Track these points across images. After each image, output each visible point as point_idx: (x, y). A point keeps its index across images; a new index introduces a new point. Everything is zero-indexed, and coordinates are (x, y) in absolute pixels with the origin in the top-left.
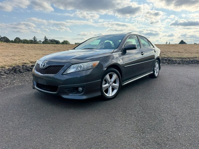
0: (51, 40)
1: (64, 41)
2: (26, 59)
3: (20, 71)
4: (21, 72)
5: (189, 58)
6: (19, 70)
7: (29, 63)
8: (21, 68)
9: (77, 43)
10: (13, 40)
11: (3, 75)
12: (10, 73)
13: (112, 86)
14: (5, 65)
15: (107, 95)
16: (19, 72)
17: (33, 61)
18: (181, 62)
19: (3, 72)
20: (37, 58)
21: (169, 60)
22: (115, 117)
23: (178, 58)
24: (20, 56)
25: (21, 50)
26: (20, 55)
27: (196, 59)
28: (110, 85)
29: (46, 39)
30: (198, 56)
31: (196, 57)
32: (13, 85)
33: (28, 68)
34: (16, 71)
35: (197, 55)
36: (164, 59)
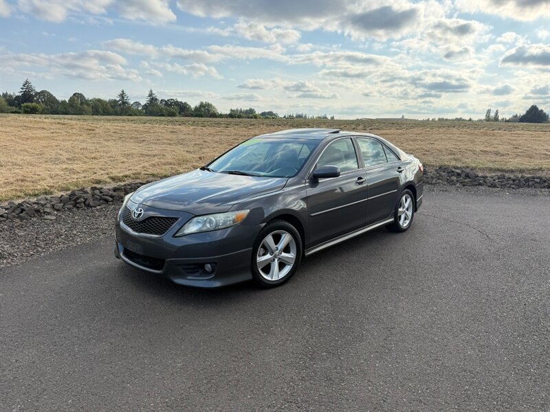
0: (165, 101)
1: (202, 103)
2: (100, 169)
3: (86, 203)
4: (89, 206)
5: (521, 171)
6: (85, 201)
7: (108, 180)
8: (89, 196)
9: (235, 109)
10: (67, 100)
11: (49, 214)
12: (63, 207)
13: (279, 258)
14: (52, 187)
15: (268, 277)
16: (85, 205)
17: (118, 175)
18: (497, 181)
19: (48, 205)
20: (126, 165)
21: (467, 176)
22: (272, 327)
23: (491, 170)
24: (87, 160)
25: (89, 140)
26: (86, 157)
27: (538, 175)
28: (275, 256)
29: (153, 99)
30: (547, 167)
31: (540, 169)
32: (73, 241)
33: (107, 195)
34: (78, 203)
35: (545, 164)
36: (453, 172)
